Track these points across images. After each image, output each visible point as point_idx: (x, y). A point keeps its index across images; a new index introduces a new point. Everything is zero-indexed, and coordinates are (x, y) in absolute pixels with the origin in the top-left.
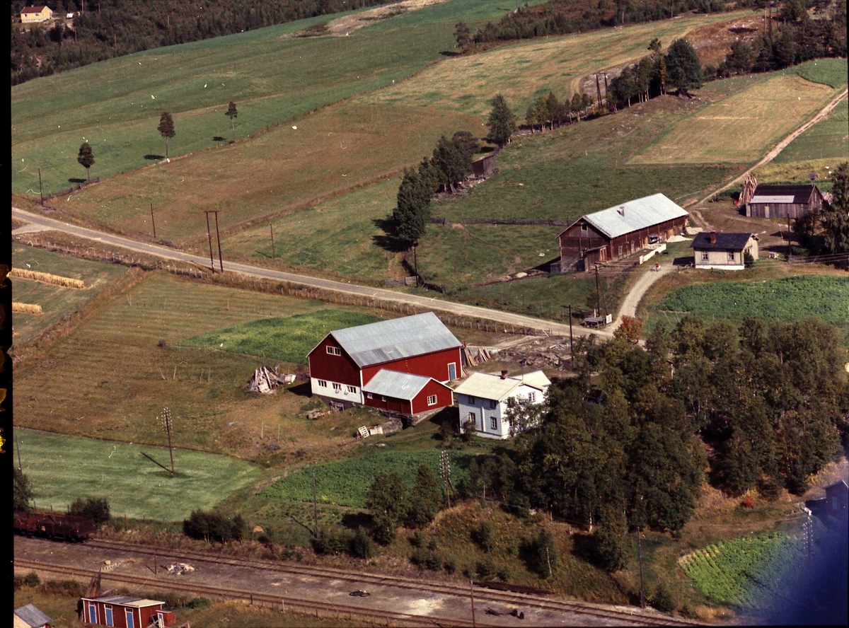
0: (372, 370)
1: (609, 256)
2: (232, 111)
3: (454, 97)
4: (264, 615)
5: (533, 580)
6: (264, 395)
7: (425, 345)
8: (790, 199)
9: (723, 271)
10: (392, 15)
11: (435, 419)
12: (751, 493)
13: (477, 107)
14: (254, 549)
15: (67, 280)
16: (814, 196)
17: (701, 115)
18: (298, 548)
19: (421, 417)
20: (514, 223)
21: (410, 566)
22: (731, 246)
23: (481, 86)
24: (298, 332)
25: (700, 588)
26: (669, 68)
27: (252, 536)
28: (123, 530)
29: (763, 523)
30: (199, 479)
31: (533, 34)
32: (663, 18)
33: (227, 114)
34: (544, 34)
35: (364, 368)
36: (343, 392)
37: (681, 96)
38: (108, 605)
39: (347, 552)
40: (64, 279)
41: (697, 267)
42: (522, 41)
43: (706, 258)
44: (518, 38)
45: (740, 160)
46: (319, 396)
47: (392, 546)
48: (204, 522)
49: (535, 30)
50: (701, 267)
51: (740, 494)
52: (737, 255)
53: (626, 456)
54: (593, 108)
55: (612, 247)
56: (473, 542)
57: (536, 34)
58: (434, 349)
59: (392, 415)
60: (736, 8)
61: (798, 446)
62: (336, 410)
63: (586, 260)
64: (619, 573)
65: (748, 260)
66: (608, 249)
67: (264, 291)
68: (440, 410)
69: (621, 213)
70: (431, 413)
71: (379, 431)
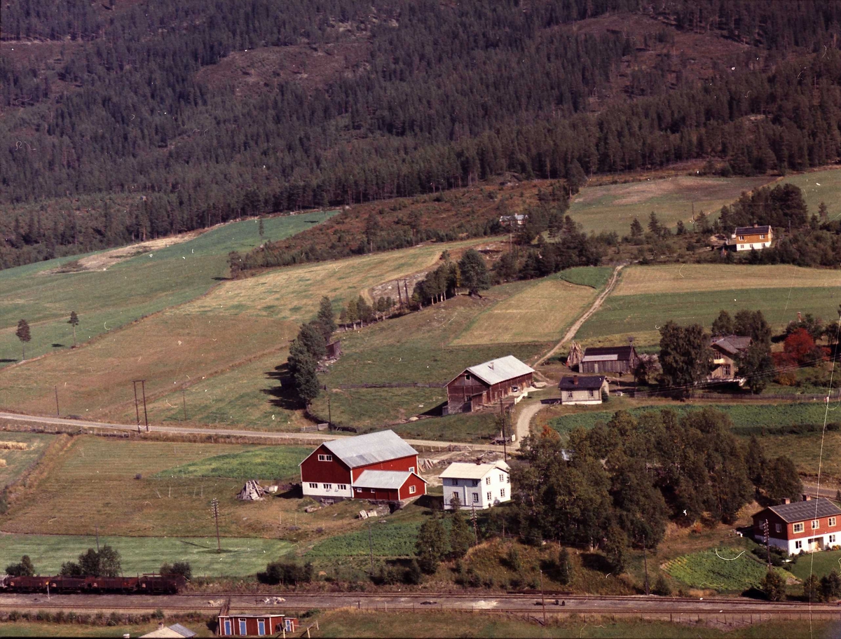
0: (359, 470)
1: (489, 399)
2: (74, 320)
3: (259, 307)
4: (371, 614)
5: (556, 586)
6: (257, 501)
7: (392, 453)
8: (615, 357)
9: (586, 406)
10: (139, 253)
11: (416, 503)
12: (697, 524)
13: (283, 314)
14: (323, 587)
15: (10, 444)
16: (632, 355)
17: (497, 309)
18: (360, 583)
19: (406, 502)
20: (384, 386)
21: (455, 586)
22: (590, 386)
23: (278, 299)
24: (259, 460)
25: (684, 582)
26: (463, 273)
27: (318, 578)
28: (205, 585)
29: (712, 543)
30: (245, 552)
31: (293, 262)
32: (406, 247)
33: (70, 322)
34: (301, 262)
35: (354, 468)
36: (335, 490)
37: (473, 295)
38: (242, 619)
39: (401, 581)
40: (6, 443)
41: (564, 403)
42: (282, 267)
43: (571, 396)
44: (278, 265)
45: (545, 339)
46: (310, 496)
47: (437, 574)
48: (281, 569)
49: (294, 259)
50: (567, 403)
51: (689, 525)
52: (596, 393)
53: (612, 498)
54: (393, 310)
55: (491, 393)
56: (503, 565)
57: (295, 262)
58: (400, 456)
59: (380, 503)
60: (468, 237)
61: (727, 490)
62: (326, 505)
63: (472, 402)
64: (623, 575)
65: (604, 398)
66: (488, 394)
67: (195, 441)
68: (418, 497)
69: (492, 368)
70: (412, 499)
71: (374, 514)
